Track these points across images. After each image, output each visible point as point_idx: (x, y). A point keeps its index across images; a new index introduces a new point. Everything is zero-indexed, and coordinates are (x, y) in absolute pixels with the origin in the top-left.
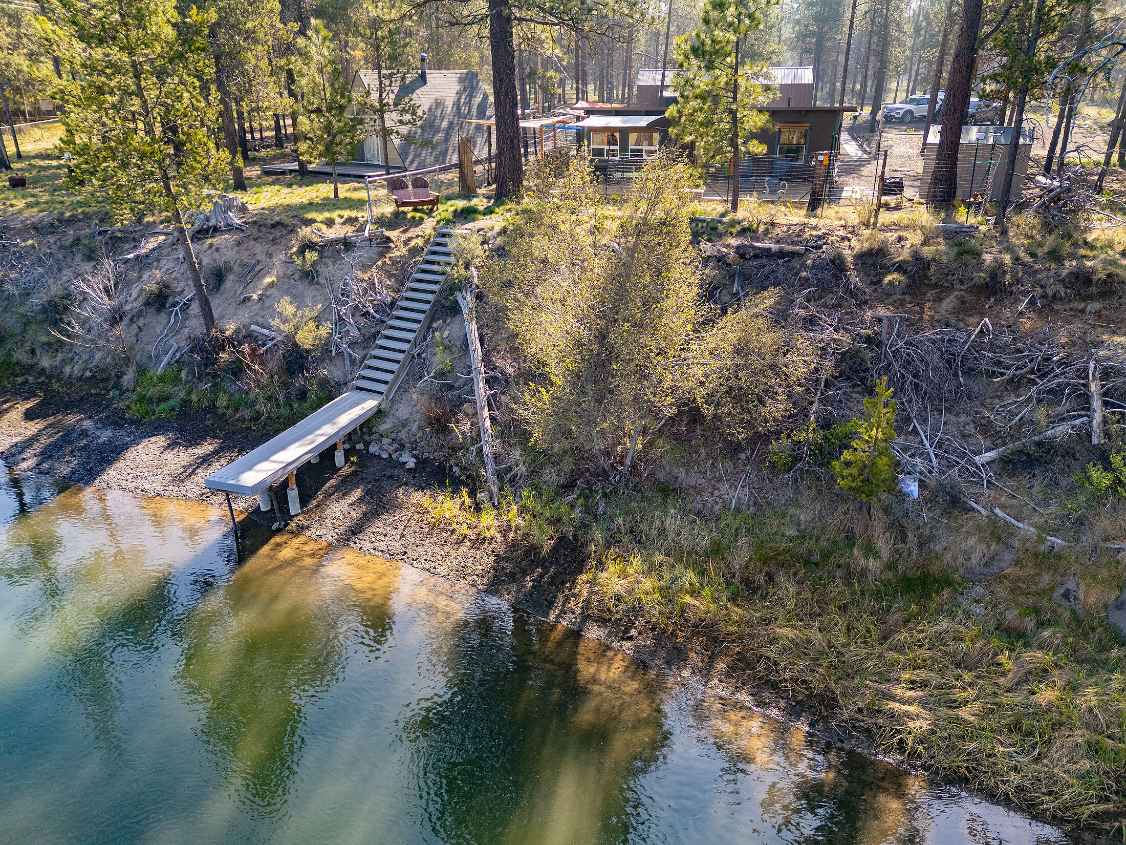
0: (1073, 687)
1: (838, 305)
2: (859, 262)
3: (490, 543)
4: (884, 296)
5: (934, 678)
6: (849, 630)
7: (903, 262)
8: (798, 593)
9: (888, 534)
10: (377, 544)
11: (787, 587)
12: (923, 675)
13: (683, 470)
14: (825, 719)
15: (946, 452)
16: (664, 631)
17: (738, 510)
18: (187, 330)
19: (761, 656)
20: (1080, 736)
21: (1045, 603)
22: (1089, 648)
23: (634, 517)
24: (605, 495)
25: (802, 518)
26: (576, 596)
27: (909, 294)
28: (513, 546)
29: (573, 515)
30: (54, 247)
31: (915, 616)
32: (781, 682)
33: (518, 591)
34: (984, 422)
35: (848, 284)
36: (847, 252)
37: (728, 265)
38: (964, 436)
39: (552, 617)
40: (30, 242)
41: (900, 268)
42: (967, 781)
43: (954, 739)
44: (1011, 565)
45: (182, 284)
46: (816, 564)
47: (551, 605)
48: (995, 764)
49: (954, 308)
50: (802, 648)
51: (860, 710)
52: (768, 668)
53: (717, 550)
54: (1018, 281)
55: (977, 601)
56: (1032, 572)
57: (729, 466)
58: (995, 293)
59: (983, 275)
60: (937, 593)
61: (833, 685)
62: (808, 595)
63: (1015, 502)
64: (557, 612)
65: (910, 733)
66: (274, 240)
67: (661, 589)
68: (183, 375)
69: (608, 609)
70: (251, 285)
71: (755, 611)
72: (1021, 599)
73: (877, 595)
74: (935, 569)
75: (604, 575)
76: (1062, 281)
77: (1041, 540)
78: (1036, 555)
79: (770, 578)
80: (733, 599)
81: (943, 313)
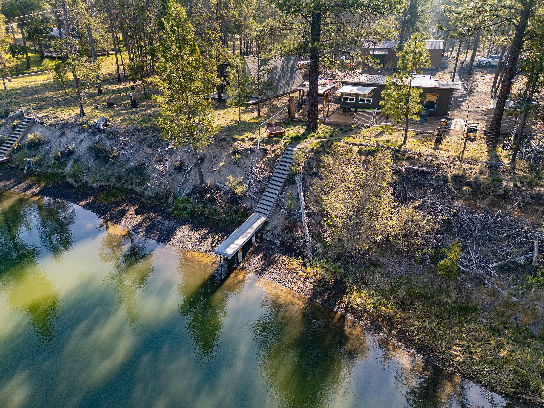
0: (513, 351)
1: (444, 197)
2: (454, 179)
3: (311, 279)
4: (462, 195)
5: (466, 344)
6: (438, 324)
7: (471, 181)
8: (422, 309)
9: (455, 291)
10: (271, 276)
11: (418, 307)
12: (463, 342)
13: (381, 258)
14: (428, 354)
15: (479, 261)
16: (374, 318)
17: (401, 276)
18: (190, 181)
19: (408, 331)
20: (512, 367)
21: (508, 320)
22: (520, 338)
23: (363, 274)
24: (352, 264)
25: (425, 280)
26: (343, 303)
27: (472, 195)
28: (319, 281)
29: (341, 271)
30: (136, 141)
31: (462, 321)
32: (414, 340)
33: (322, 299)
34: (495, 251)
35: (448, 189)
36: (449, 174)
37: (402, 174)
38: (487, 256)
39: (335, 310)
40: (127, 139)
41: (469, 184)
42: (473, 378)
43: (470, 365)
44: (498, 306)
45: (188, 162)
46: (429, 298)
47: (334, 305)
48: (483, 374)
49: (489, 203)
50: (421, 329)
51: (440, 352)
52: (410, 335)
53: (393, 290)
54: (515, 195)
55: (485, 318)
56: (505, 309)
57: (399, 258)
58: (505, 199)
59: (501, 191)
60: (471, 313)
61: (432, 343)
62: (425, 310)
63: (502, 283)
64: (337, 308)
65: (456, 361)
66: (222, 146)
67: (373, 303)
68: (191, 200)
69: (355, 309)
70: (214, 165)
71: (406, 314)
72: (500, 318)
73: (450, 312)
74: (471, 304)
75: (353, 296)
76: (531, 196)
77: (510, 298)
78: (507, 303)
79: (412, 302)
80: (398, 309)
81: (484, 205)
